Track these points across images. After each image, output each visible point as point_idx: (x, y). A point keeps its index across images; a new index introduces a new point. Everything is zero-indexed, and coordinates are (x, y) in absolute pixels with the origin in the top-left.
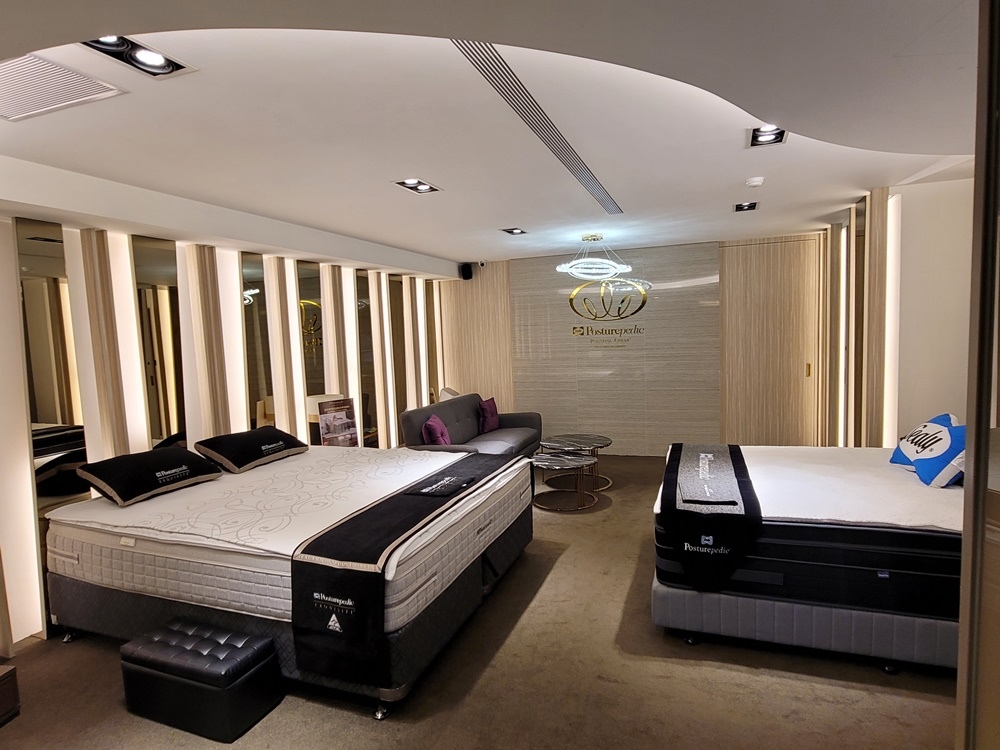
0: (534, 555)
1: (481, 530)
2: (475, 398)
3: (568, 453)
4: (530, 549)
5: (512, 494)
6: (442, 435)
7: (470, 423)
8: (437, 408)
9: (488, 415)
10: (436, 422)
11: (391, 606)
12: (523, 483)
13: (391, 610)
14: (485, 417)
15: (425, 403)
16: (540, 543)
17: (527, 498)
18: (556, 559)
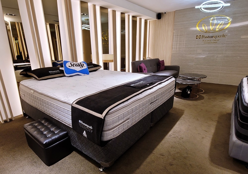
0: (173, 113)
1: (152, 103)
2: (158, 60)
3: (189, 79)
4: (171, 111)
5: (167, 90)
6: (145, 70)
7: (155, 67)
8: (145, 61)
9: (161, 65)
10: (143, 65)
11: (105, 131)
12: (172, 87)
13: (105, 132)
14: (160, 66)
15: (142, 59)
16: (175, 109)
17: (172, 93)
18: (181, 116)
